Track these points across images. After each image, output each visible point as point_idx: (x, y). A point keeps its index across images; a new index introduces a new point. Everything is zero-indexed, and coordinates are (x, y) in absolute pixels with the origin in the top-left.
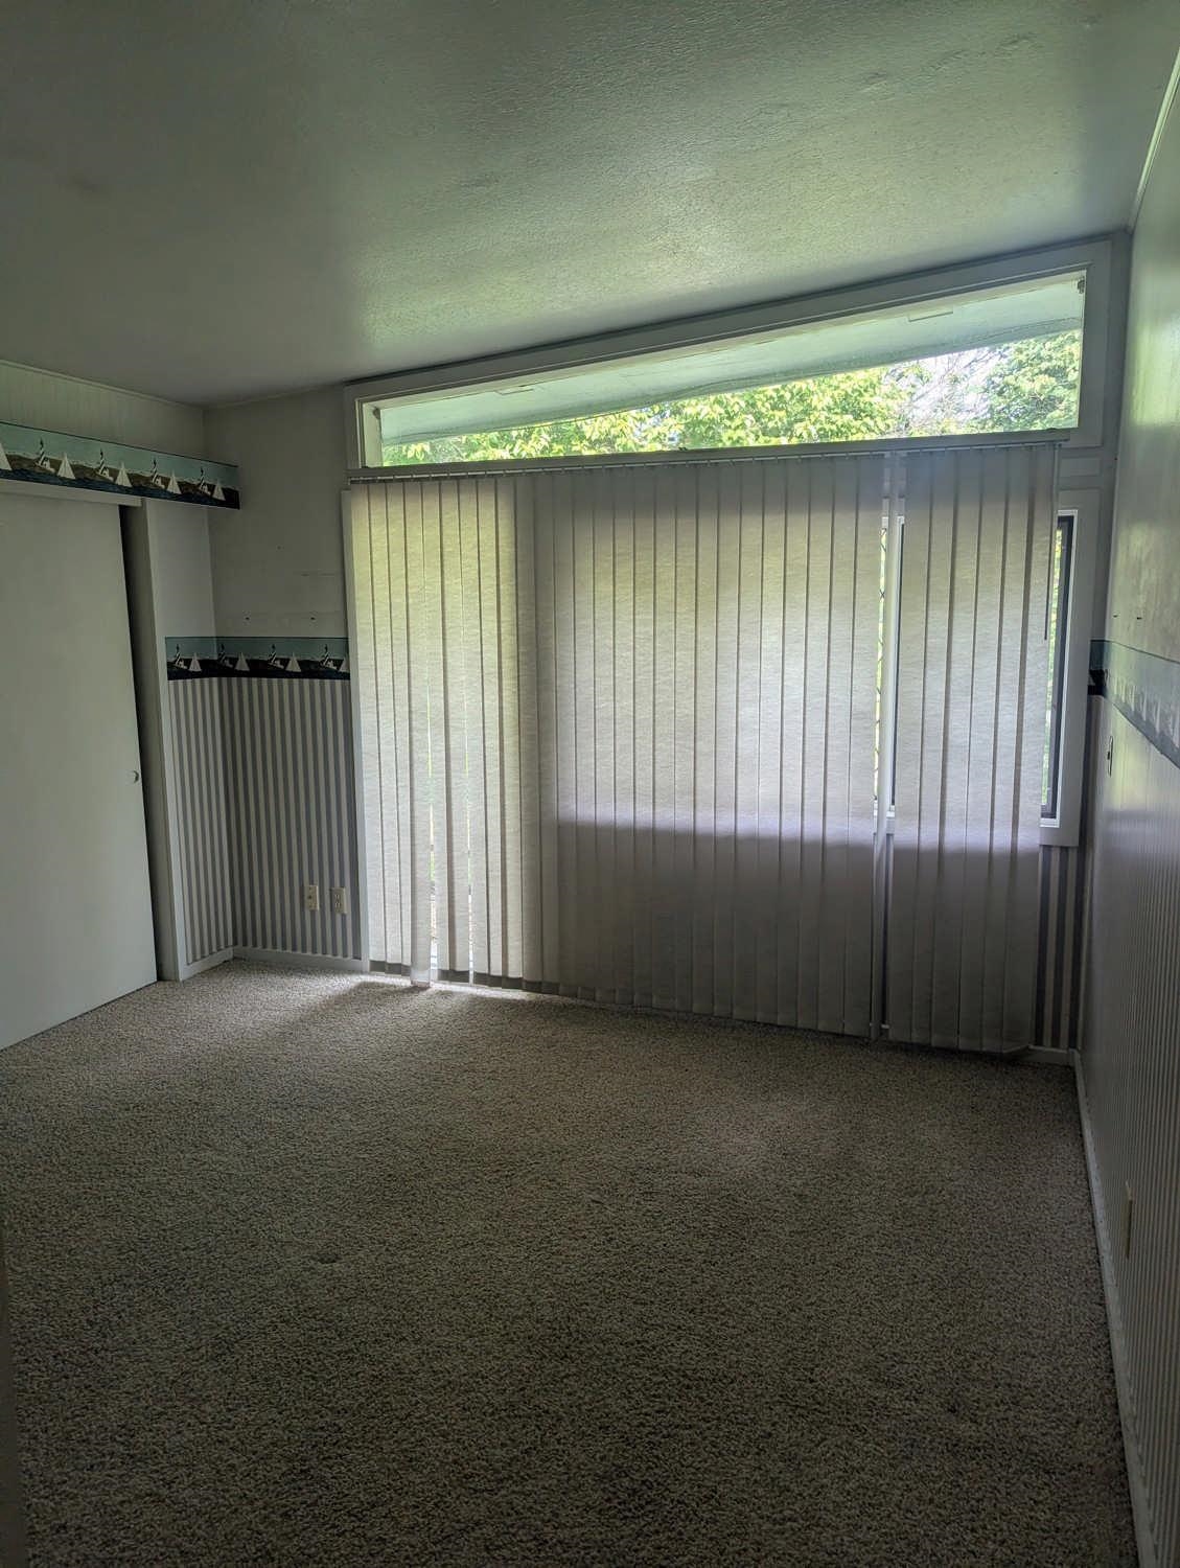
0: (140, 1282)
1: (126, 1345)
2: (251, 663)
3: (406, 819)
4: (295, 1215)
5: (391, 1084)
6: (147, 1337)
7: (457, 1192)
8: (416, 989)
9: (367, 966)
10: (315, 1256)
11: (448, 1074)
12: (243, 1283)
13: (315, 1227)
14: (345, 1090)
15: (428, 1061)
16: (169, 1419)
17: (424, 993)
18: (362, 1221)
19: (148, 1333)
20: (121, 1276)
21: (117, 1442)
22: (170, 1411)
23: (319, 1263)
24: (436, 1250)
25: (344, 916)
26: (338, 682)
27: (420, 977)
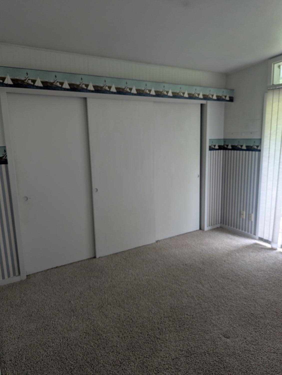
0: (173, 320)
1: (165, 340)
2: (232, 146)
3: (274, 196)
4: (220, 316)
5: (258, 280)
6: (170, 340)
7: (275, 329)
8: (272, 249)
9: (257, 238)
10: (222, 333)
11: (278, 282)
12: (200, 334)
13: (224, 323)
14: (243, 278)
15: (272, 276)
16: (169, 372)
17: (275, 251)
18: (240, 327)
19: (171, 339)
20: (169, 316)
21: (154, 372)
22: (170, 369)
23: (223, 337)
24: (263, 350)
25: (252, 222)
26: (257, 153)
27: (274, 246)
